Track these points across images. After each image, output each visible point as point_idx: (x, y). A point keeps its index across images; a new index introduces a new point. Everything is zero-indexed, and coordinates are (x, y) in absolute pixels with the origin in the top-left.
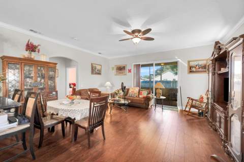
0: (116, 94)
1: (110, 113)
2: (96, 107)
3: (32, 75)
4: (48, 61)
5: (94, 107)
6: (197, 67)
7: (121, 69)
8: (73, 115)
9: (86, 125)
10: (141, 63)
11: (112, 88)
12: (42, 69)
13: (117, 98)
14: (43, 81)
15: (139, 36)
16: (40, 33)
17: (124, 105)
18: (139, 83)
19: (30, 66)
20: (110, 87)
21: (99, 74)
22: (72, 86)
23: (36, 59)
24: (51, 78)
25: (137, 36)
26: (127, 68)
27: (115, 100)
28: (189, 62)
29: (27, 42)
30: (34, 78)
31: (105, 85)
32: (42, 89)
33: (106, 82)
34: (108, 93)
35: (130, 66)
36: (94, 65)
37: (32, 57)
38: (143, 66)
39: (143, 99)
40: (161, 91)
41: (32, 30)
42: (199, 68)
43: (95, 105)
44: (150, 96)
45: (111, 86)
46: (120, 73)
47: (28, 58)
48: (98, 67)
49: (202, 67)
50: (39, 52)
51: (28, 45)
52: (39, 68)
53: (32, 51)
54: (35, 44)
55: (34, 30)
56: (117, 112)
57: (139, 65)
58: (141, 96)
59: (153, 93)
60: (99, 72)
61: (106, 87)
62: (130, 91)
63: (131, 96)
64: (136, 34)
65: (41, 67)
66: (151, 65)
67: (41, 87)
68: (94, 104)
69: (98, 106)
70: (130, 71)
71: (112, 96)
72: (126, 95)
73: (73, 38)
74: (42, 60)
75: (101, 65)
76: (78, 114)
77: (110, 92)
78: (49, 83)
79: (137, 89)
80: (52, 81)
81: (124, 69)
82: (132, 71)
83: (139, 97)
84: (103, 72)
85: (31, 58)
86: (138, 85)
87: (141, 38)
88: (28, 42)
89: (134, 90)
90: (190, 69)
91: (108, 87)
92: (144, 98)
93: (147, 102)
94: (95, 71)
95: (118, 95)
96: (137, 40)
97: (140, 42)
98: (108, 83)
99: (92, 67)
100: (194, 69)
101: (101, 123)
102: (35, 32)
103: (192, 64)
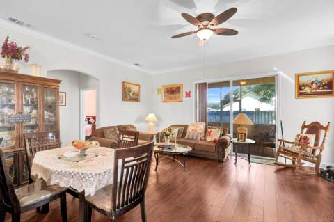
0: (167, 135)
1: (156, 170)
2: (128, 168)
3: (13, 102)
4: (45, 75)
5: (123, 167)
6: (314, 85)
7: (172, 92)
8: (79, 185)
9: (107, 206)
10: (208, 81)
11: (157, 124)
12: (33, 90)
13: (167, 143)
14: (35, 112)
15: (209, 26)
16: (29, 26)
17: (180, 155)
18: (206, 116)
19: (10, 85)
20: (154, 122)
21: (137, 100)
22: (92, 121)
23: (20, 72)
24: (50, 107)
25: (206, 27)
26: (184, 90)
27: (163, 147)
28: (297, 76)
29: (4, 41)
30: (16, 107)
31: (147, 119)
32: (33, 127)
33: (147, 115)
34: (151, 132)
35: (189, 86)
36: (127, 86)
37: (14, 68)
38: (212, 85)
39: (214, 145)
40: (246, 129)
41: (13, 20)
42: (318, 87)
43: (126, 165)
44: (226, 137)
45: (156, 120)
46: (171, 98)
47: (5, 69)
48: (134, 89)
49: (323, 86)
50: (26, 59)
51: (5, 47)
52: (27, 89)
53: (13, 58)
54: (20, 44)
55: (18, 19)
56: (167, 167)
57: (205, 84)
58: (209, 139)
59: (229, 133)
60: (135, 97)
61: (148, 122)
62: (190, 130)
63: (192, 139)
64: (205, 22)
65: (31, 87)
66: (227, 84)
67: (31, 123)
68: (124, 162)
69: (132, 166)
70: (188, 95)
71: (158, 139)
72: (183, 136)
73: (89, 35)
74: (34, 75)
75: (139, 85)
76: (91, 184)
77: (154, 132)
78: (46, 117)
79: (202, 126)
80: (51, 112)
81: (179, 91)
82: (193, 94)
83: (205, 140)
84: (142, 97)
85: (10, 70)
86: (203, 119)
87: (214, 31)
88: (7, 41)
89: (196, 129)
90: (301, 89)
91: (151, 123)
92: (215, 141)
93: (220, 149)
94: (130, 95)
95: (170, 137)
96: (206, 34)
97: (211, 38)
98: (151, 117)
99: (124, 89)
100: (307, 90)
101: (139, 199)
102: (19, 23)
103: (303, 80)
